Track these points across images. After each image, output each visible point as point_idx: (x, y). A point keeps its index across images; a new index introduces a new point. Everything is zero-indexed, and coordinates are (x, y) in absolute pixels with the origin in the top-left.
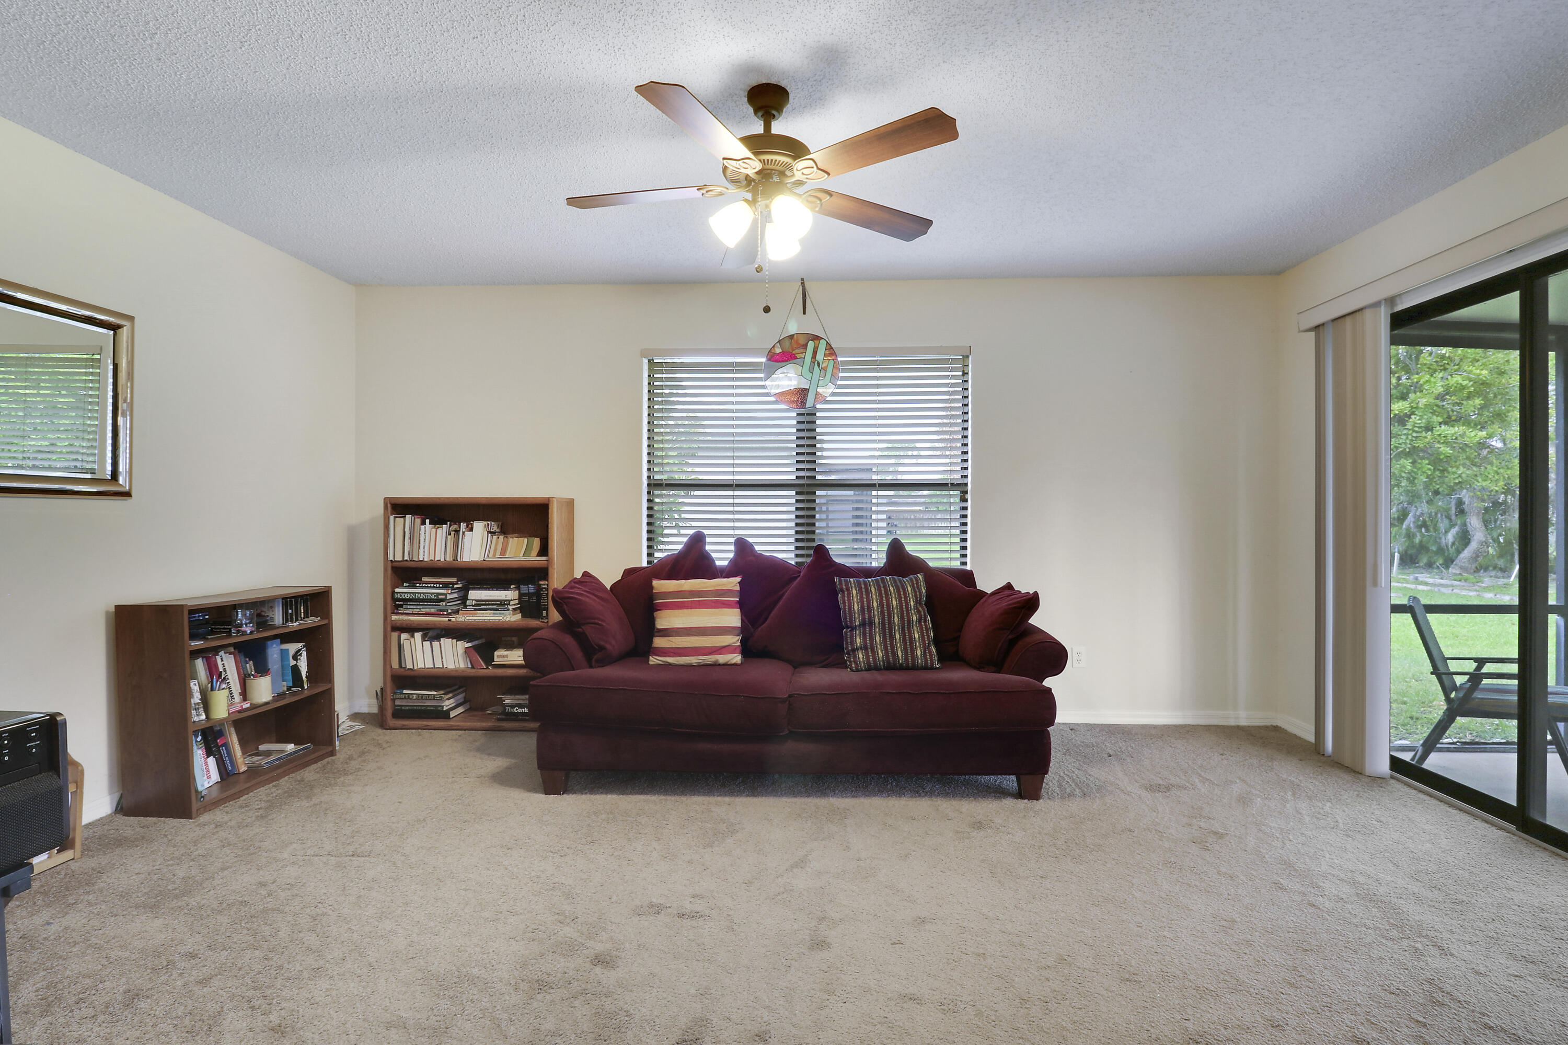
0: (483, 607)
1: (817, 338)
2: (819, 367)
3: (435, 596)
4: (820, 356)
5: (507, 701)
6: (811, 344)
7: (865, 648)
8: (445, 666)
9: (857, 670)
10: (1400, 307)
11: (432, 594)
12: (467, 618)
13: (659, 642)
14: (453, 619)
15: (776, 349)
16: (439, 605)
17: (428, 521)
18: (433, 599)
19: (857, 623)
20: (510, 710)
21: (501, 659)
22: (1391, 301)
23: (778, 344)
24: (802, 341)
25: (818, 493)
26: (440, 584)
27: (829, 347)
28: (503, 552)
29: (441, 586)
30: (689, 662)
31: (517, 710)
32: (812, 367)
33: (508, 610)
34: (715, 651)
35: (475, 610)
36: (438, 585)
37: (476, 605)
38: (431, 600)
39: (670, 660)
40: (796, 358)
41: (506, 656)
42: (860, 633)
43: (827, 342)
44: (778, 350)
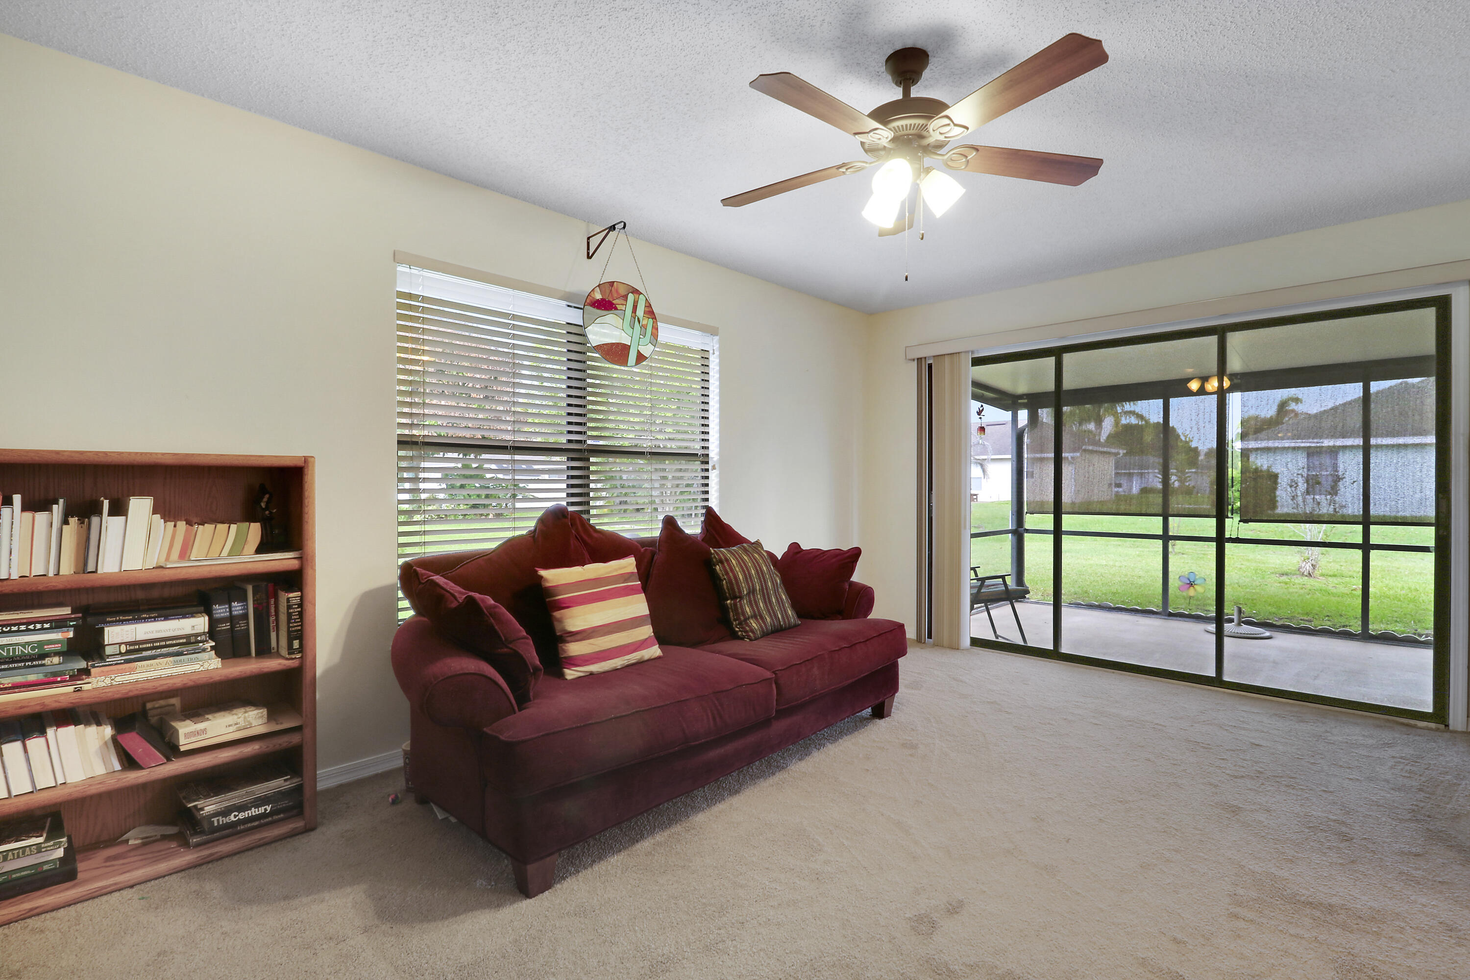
0: (145, 654)
1: (636, 292)
2: (639, 323)
3: (33, 649)
4: (640, 312)
5: (207, 809)
6: (631, 297)
7: (754, 616)
8: (61, 781)
9: (756, 639)
10: (976, 355)
11: (24, 645)
12: (118, 679)
13: (574, 649)
14: (86, 687)
15: (595, 293)
16: (43, 665)
17: (17, 499)
18: (30, 655)
19: (745, 593)
20: (223, 820)
21: (194, 739)
22: (973, 352)
23: (598, 289)
24: (622, 291)
25: (592, 460)
26: (42, 622)
27: (648, 305)
28: (184, 554)
29: (46, 626)
30: (614, 665)
31: (235, 816)
32: (632, 321)
33: (204, 650)
34: (639, 647)
35: (127, 661)
36: (38, 626)
37: (128, 652)
38: (23, 659)
39: (595, 668)
40: (616, 309)
41: (204, 731)
42: (747, 602)
43: (646, 299)
44: (598, 296)
